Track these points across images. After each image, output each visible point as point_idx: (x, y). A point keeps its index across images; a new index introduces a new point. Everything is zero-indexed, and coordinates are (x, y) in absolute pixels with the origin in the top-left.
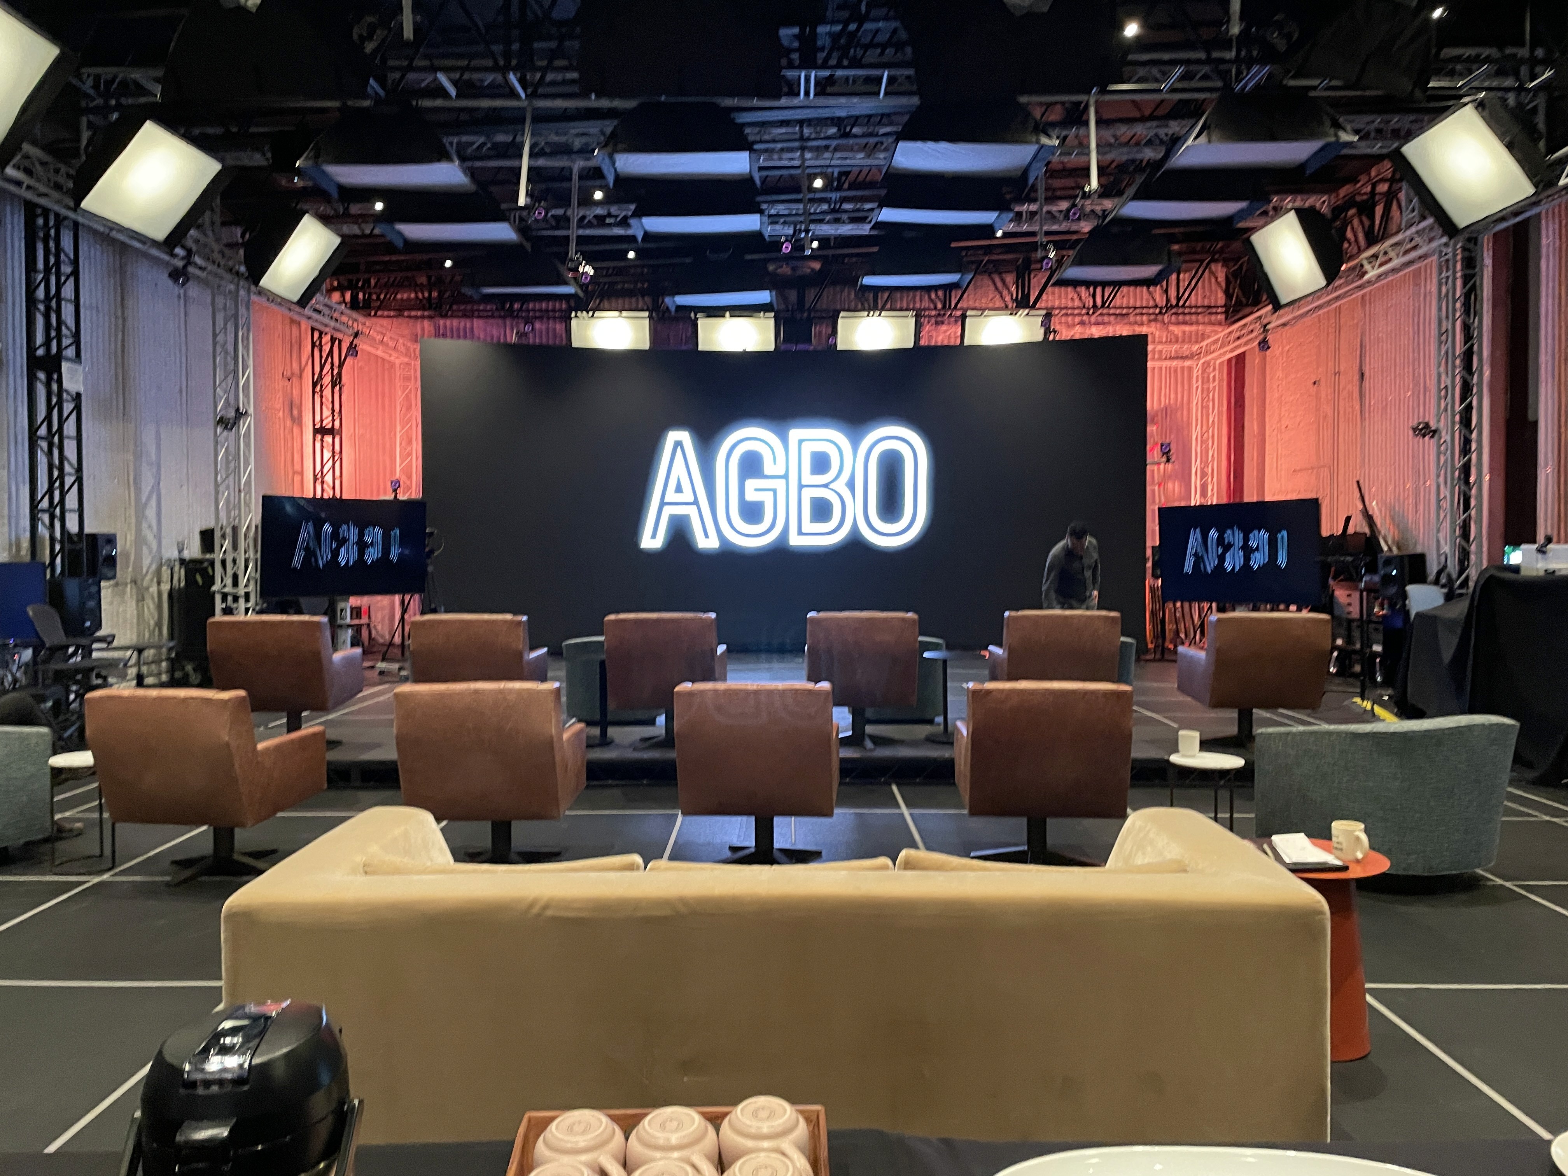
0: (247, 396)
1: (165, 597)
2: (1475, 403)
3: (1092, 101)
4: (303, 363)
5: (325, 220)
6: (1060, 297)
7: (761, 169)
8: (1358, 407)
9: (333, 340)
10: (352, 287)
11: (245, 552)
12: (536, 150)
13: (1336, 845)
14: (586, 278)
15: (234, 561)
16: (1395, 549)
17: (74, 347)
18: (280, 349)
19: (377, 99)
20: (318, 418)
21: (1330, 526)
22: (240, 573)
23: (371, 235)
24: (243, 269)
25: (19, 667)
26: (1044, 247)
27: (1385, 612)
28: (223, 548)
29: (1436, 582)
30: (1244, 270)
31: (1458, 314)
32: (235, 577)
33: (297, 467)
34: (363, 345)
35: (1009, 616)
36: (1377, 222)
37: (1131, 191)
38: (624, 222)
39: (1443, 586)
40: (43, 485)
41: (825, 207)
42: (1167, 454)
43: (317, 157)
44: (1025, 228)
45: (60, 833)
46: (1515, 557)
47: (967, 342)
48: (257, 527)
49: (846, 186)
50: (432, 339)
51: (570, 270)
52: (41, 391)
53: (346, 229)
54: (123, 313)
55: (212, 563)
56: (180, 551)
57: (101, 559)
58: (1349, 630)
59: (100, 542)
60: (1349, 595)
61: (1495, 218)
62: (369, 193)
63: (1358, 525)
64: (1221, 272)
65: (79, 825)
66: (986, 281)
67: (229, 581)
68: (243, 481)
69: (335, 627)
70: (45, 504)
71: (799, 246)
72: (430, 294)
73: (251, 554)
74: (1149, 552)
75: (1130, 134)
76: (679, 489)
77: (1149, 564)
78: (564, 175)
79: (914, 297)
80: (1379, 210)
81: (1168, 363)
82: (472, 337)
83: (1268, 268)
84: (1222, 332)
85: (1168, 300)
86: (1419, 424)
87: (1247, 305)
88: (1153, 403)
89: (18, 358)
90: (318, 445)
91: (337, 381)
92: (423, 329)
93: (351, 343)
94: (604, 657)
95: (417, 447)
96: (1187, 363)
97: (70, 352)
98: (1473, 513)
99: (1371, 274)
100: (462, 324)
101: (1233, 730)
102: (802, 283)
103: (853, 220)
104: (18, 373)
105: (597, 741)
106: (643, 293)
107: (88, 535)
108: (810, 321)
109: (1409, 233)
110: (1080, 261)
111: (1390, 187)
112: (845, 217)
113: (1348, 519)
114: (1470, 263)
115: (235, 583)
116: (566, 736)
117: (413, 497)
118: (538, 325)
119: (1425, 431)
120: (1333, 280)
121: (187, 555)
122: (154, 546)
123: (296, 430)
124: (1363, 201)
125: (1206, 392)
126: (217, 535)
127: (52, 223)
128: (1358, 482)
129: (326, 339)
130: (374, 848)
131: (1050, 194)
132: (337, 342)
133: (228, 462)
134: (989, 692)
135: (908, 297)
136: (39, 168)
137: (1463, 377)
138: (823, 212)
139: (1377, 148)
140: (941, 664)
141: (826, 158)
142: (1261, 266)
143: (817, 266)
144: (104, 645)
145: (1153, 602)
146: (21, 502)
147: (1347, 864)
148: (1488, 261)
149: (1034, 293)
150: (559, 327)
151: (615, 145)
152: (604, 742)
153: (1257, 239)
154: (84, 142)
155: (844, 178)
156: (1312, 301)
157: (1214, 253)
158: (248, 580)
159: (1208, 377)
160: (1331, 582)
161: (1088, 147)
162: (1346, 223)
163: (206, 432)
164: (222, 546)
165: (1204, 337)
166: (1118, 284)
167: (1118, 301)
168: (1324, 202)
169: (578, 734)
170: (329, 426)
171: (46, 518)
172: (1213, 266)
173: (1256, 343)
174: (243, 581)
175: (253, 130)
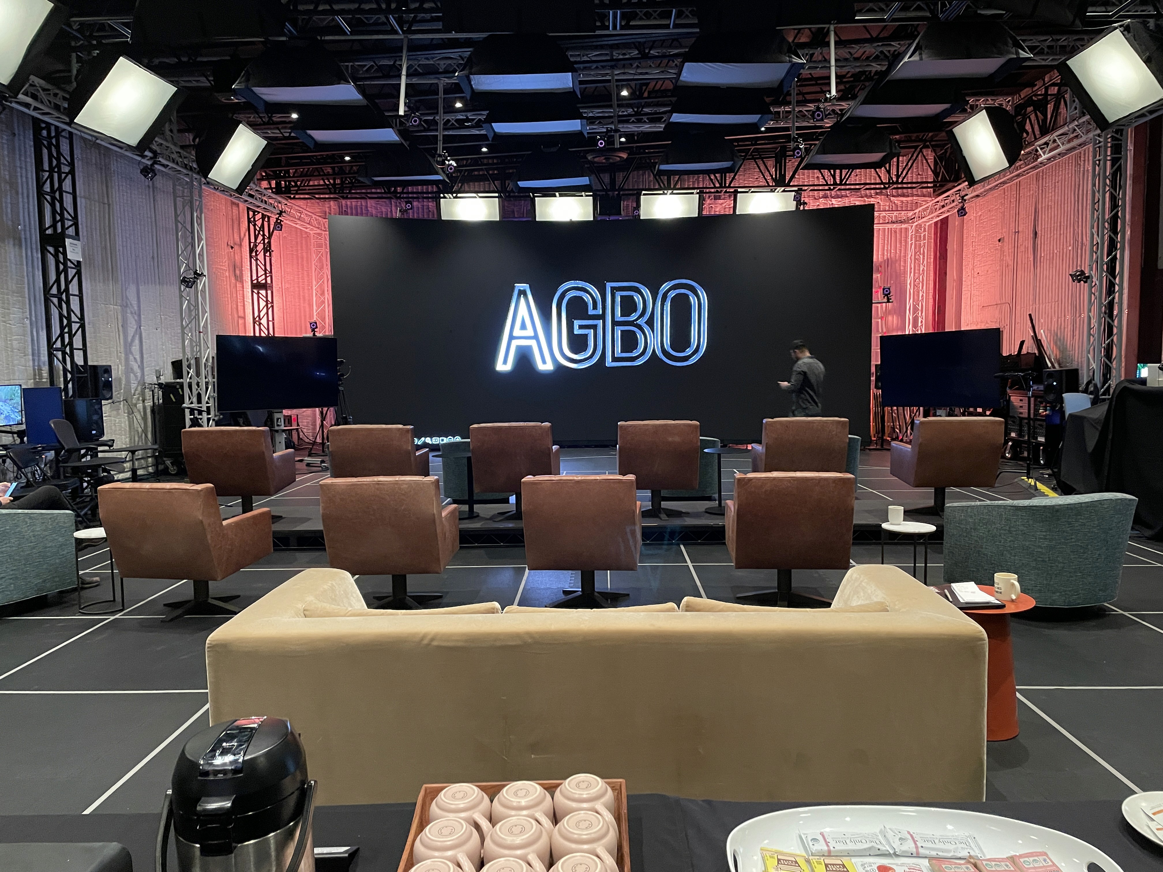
0: (202, 261)
1: (149, 411)
2: (1118, 256)
3: (832, 27)
4: (242, 235)
5: (254, 126)
6: (808, 177)
7: (581, 82)
8: (1032, 259)
9: (263, 217)
10: (276, 176)
11: (206, 378)
12: (411, 71)
13: (997, 590)
14: (451, 169)
15: (198, 384)
16: (1056, 365)
17: (74, 227)
18: (225, 225)
19: (292, 37)
20: (254, 277)
21: (1009, 348)
22: (203, 393)
23: (290, 138)
24: (195, 166)
25: (45, 465)
26: (795, 140)
27: (1047, 412)
28: (189, 375)
29: (1085, 391)
30: (948, 154)
31: (1107, 188)
32: (199, 396)
33: (241, 314)
34: (286, 221)
35: (766, 422)
36: (1049, 116)
37: (862, 96)
38: (478, 125)
39: (1091, 393)
40: (56, 331)
41: (630, 111)
42: (887, 295)
43: (247, 80)
44: (782, 125)
45: (83, 585)
46: (1144, 372)
47: (738, 212)
48: (213, 358)
49: (646, 95)
50: (338, 216)
51: (438, 163)
52: (51, 261)
53: (270, 133)
54: (108, 200)
55: (182, 385)
56: (158, 378)
57: (101, 385)
58: (1021, 426)
59: (100, 371)
60: (1021, 400)
61: (1137, 114)
62: (287, 107)
63: (1030, 348)
64: (930, 155)
65: (97, 579)
66: (753, 164)
67: (195, 399)
68: (202, 325)
69: (273, 432)
70: (58, 344)
71: (610, 141)
72: (334, 181)
73: (210, 378)
74: (873, 369)
75: (861, 51)
76: (523, 327)
77: (873, 378)
78: (433, 90)
79: (699, 177)
80: (1050, 107)
81: (890, 226)
82: (367, 215)
83: (965, 153)
84: (931, 202)
85: (890, 178)
86: (1077, 271)
87: (950, 181)
88: (878, 256)
89: (34, 237)
90: (255, 296)
91: (267, 249)
92: (330, 207)
93: (277, 219)
94: (470, 455)
95: (328, 296)
96: (904, 226)
97: (71, 231)
98: (1115, 338)
99: (1044, 157)
100: (359, 203)
101: (931, 503)
102: (613, 168)
103: (652, 121)
104: (34, 246)
105: (466, 516)
106: (494, 178)
107: (91, 366)
108: (619, 198)
109: (1072, 126)
110: (823, 151)
111: (1059, 90)
112: (645, 118)
113: (1022, 343)
114: (1117, 149)
115: (199, 401)
116: (444, 514)
117: (327, 334)
118: (415, 204)
119: (1081, 277)
120: (1013, 164)
121: (163, 380)
122: (139, 375)
123: (239, 285)
124: (1039, 100)
125: (918, 247)
126: (185, 364)
127: (53, 134)
128: (1030, 315)
129: (258, 216)
130: (310, 598)
131: (800, 98)
132: (266, 219)
133: (190, 311)
134: (750, 480)
135: (693, 178)
136: (42, 94)
137: (1110, 236)
138: (629, 115)
139: (1049, 60)
140: (716, 456)
141: (631, 73)
142: (961, 151)
143: (624, 156)
144: (107, 448)
145: (876, 406)
146: (41, 345)
147: (1005, 603)
148: (1131, 147)
149: (789, 174)
150: (432, 205)
151: (471, 68)
152: (472, 516)
153: (957, 131)
154: (75, 72)
155: (644, 88)
156: (1000, 178)
157: (926, 141)
158: (209, 398)
159: (920, 237)
160: (1008, 391)
161: (829, 62)
162: (1025, 117)
163: (173, 290)
164: (188, 373)
165: (917, 205)
166: (852, 167)
167: (852, 180)
168: (1009, 101)
169: (452, 513)
170: (264, 281)
171: (59, 354)
172: (925, 151)
173: (956, 210)
174: (205, 399)
175: (199, 59)
